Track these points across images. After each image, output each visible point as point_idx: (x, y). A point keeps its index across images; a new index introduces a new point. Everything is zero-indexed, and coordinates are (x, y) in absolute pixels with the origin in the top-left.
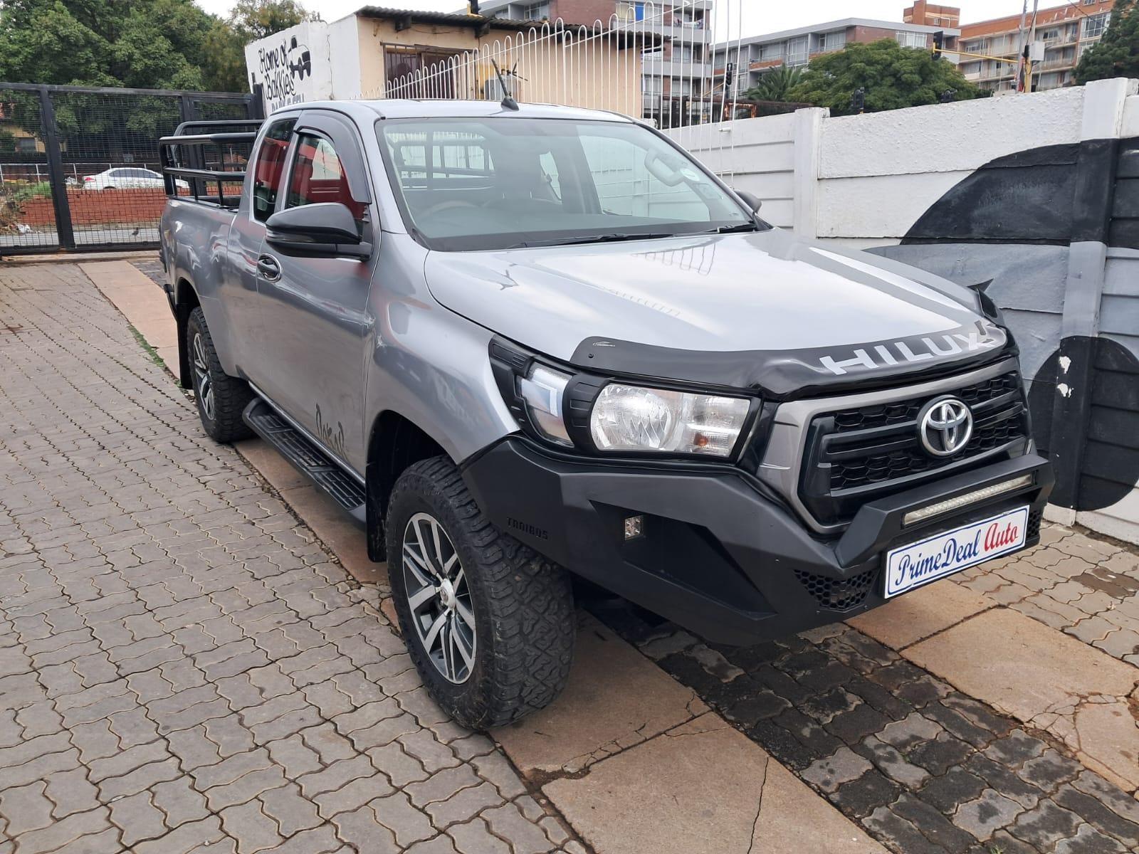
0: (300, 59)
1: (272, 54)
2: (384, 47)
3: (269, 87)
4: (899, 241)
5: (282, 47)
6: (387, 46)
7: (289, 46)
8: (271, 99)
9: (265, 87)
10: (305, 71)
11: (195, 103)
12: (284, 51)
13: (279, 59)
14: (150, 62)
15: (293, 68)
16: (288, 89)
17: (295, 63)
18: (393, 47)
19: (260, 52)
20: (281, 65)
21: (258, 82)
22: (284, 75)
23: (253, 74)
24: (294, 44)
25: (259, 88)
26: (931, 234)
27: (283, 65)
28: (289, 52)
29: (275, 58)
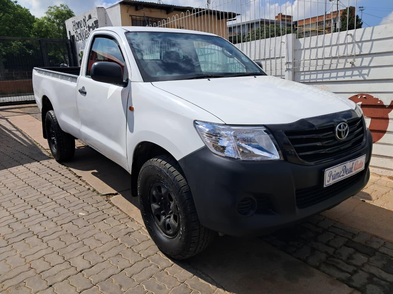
0: (93, 23)
1: (79, 22)
3: (77, 36)
5: (84, 19)
7: (87, 18)
12: (85, 21)
13: (83, 24)
15: (89, 28)
16: (87, 36)
17: (91, 25)
19: (73, 22)
20: (83, 27)
21: (72, 34)
22: (85, 31)
23: (70, 32)
24: (90, 17)
25: (73, 37)
27: (84, 27)
28: (87, 21)
29: (80, 24)
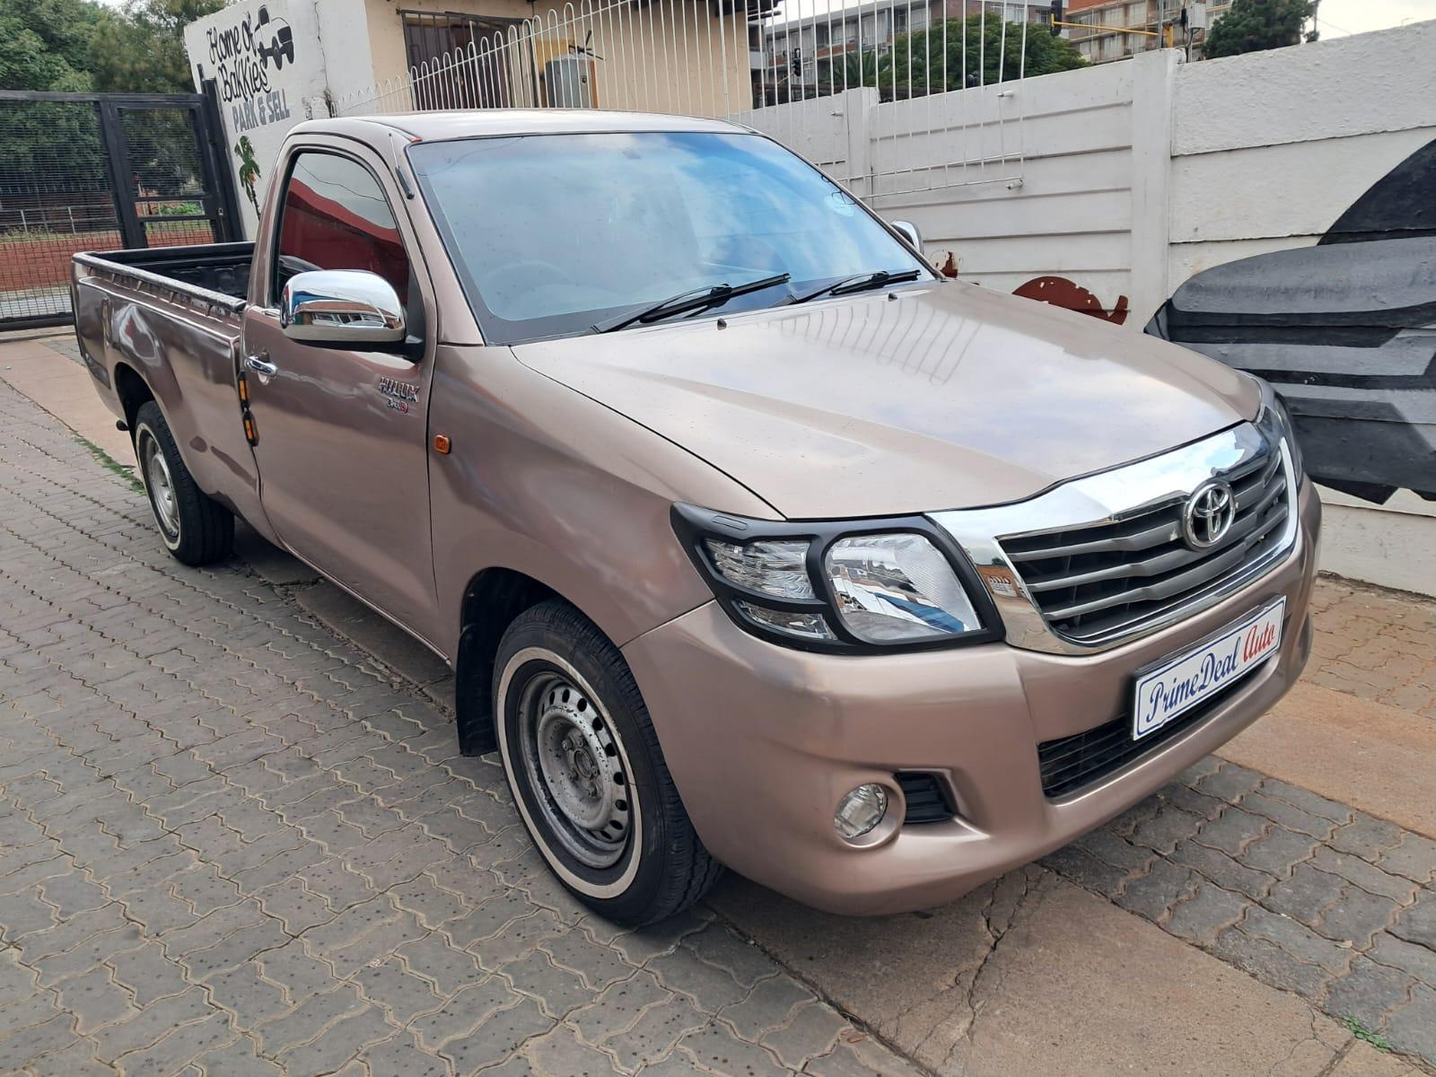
0: (274, 39)
1: (228, 34)
2: (403, 17)
3: (226, 82)
4: (1316, 240)
5: (244, 24)
6: (408, 15)
7: (255, 21)
8: (230, 100)
9: (220, 84)
10: (284, 56)
11: (119, 109)
12: (248, 29)
13: (241, 41)
14: (15, 67)
15: (264, 53)
16: (258, 83)
17: (268, 45)
18: (417, 16)
19: (209, 33)
20: (244, 49)
21: (208, 77)
22: (250, 64)
23: (199, 66)
24: (264, 17)
25: (210, 86)
26: (1376, 226)
27: (248, 49)
28: (256, 30)
29: (234, 39)
